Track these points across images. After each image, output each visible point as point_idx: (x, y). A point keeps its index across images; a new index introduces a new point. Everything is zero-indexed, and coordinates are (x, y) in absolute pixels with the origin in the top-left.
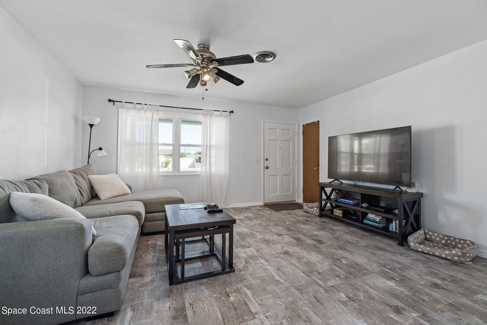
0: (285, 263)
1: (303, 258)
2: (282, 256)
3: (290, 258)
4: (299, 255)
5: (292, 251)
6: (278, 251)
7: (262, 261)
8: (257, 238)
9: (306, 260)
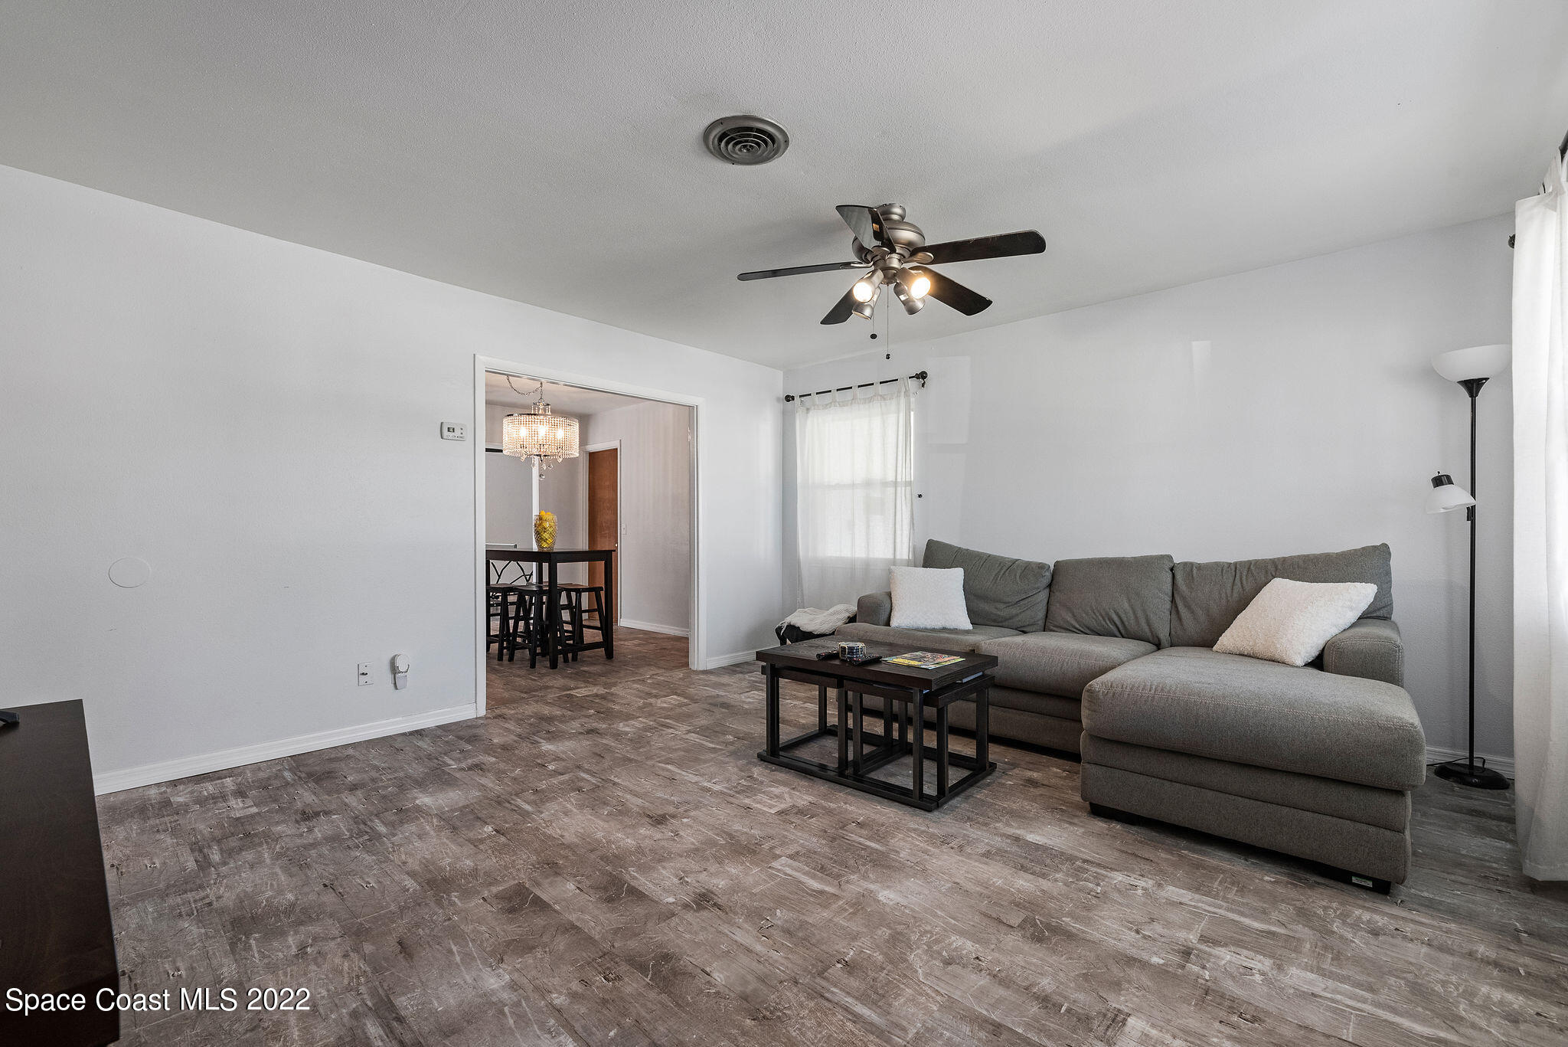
0: (659, 794)
1: (610, 814)
2: (671, 809)
3: (647, 808)
4: (621, 822)
5: (642, 831)
6: (685, 820)
7: (717, 788)
8: (791, 857)
9: (601, 811)
